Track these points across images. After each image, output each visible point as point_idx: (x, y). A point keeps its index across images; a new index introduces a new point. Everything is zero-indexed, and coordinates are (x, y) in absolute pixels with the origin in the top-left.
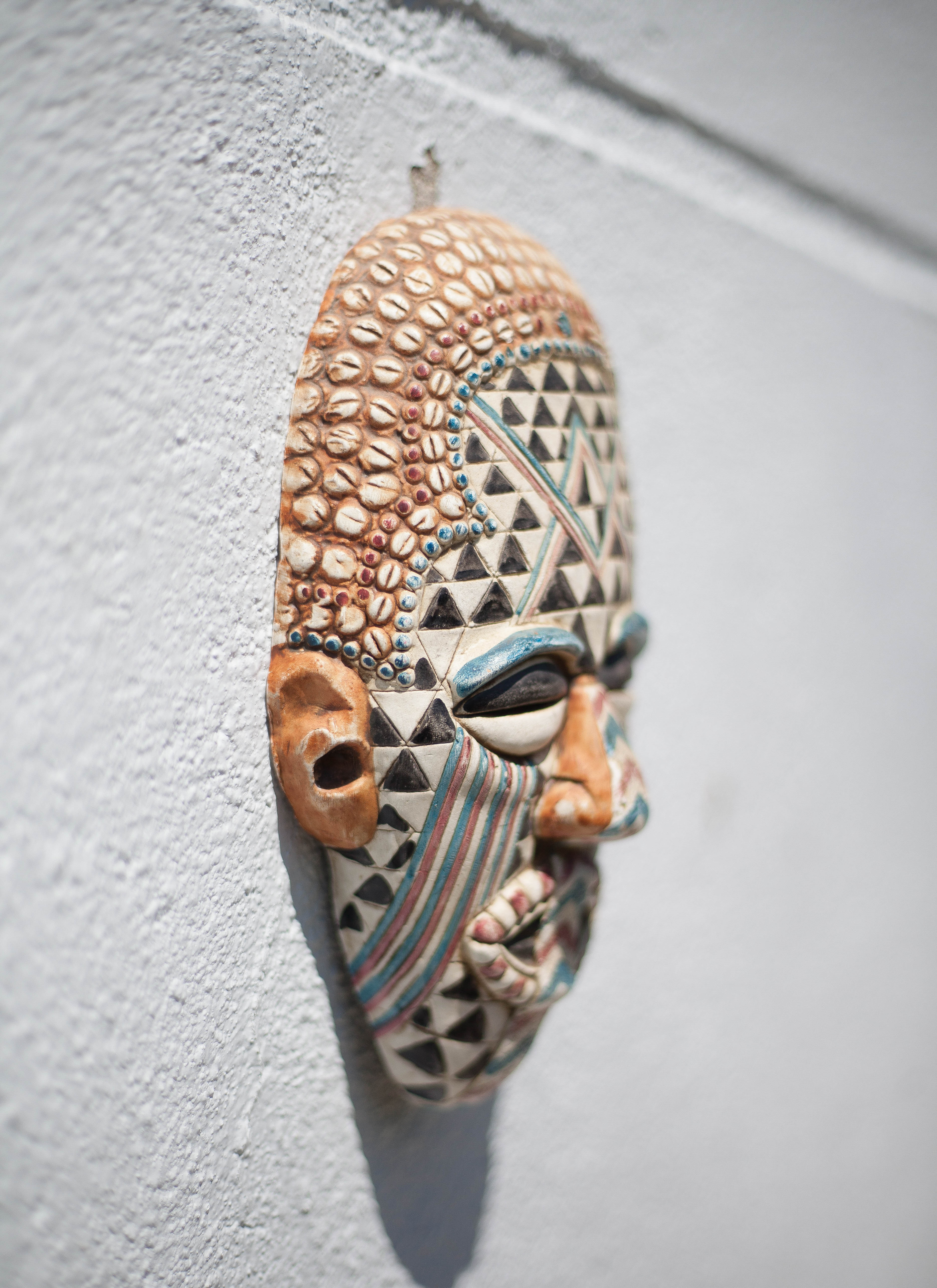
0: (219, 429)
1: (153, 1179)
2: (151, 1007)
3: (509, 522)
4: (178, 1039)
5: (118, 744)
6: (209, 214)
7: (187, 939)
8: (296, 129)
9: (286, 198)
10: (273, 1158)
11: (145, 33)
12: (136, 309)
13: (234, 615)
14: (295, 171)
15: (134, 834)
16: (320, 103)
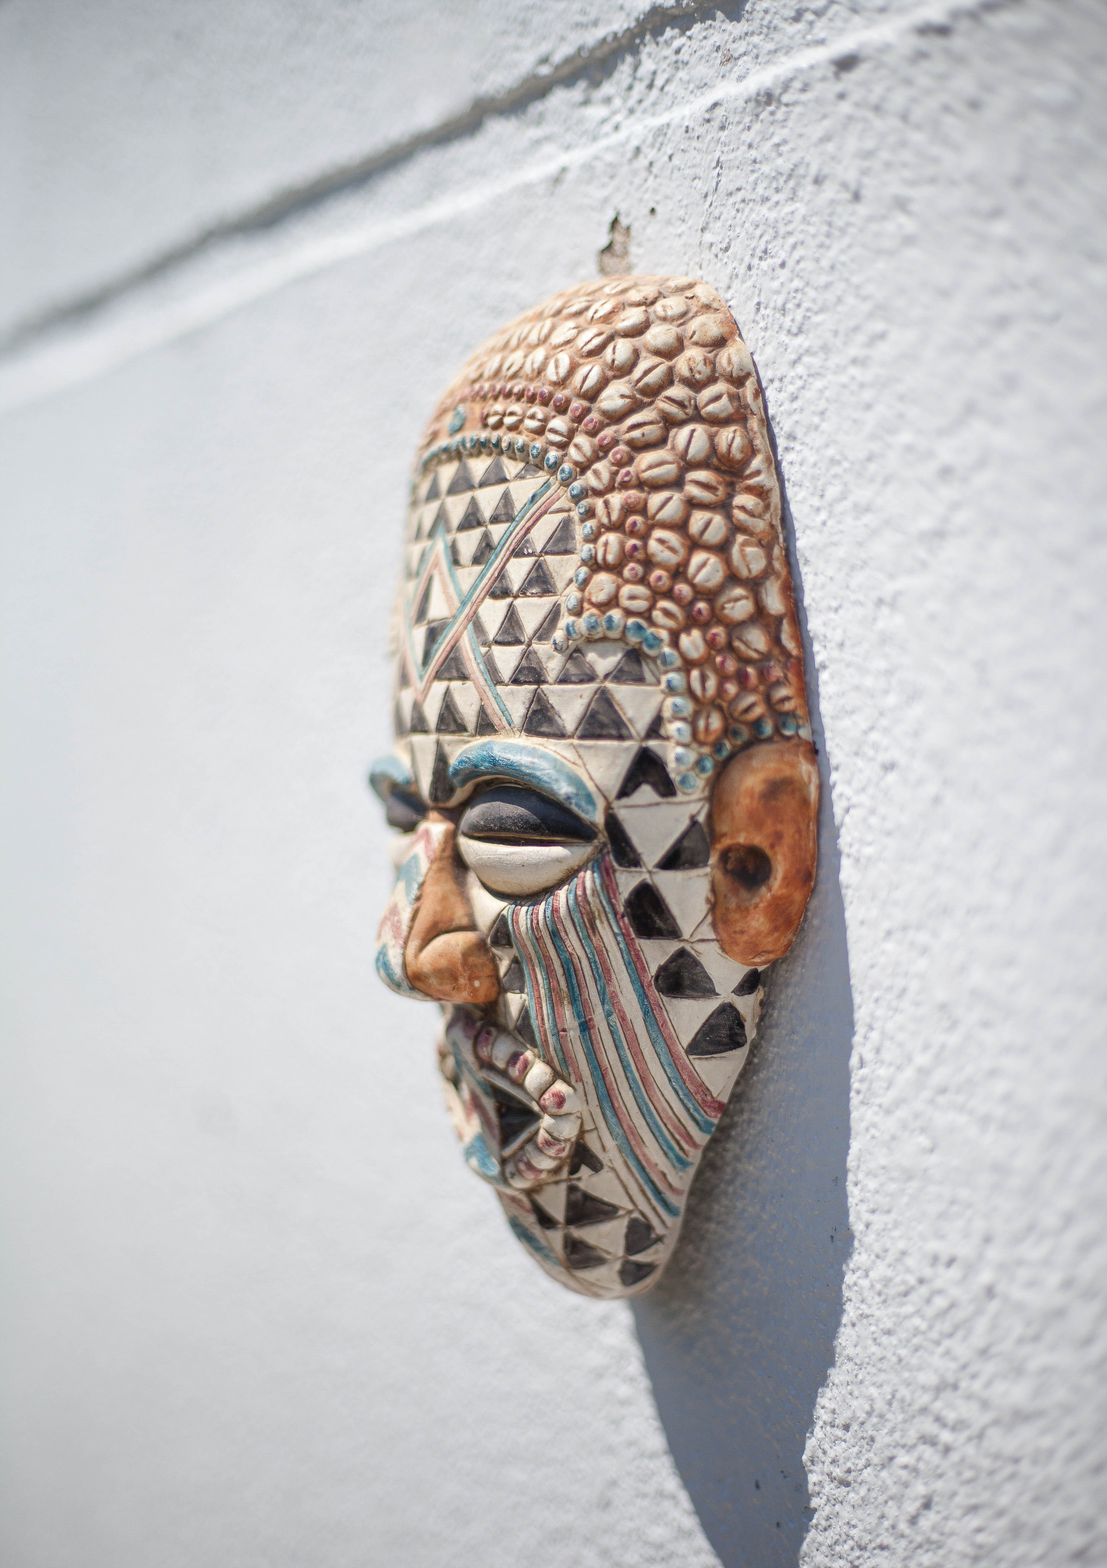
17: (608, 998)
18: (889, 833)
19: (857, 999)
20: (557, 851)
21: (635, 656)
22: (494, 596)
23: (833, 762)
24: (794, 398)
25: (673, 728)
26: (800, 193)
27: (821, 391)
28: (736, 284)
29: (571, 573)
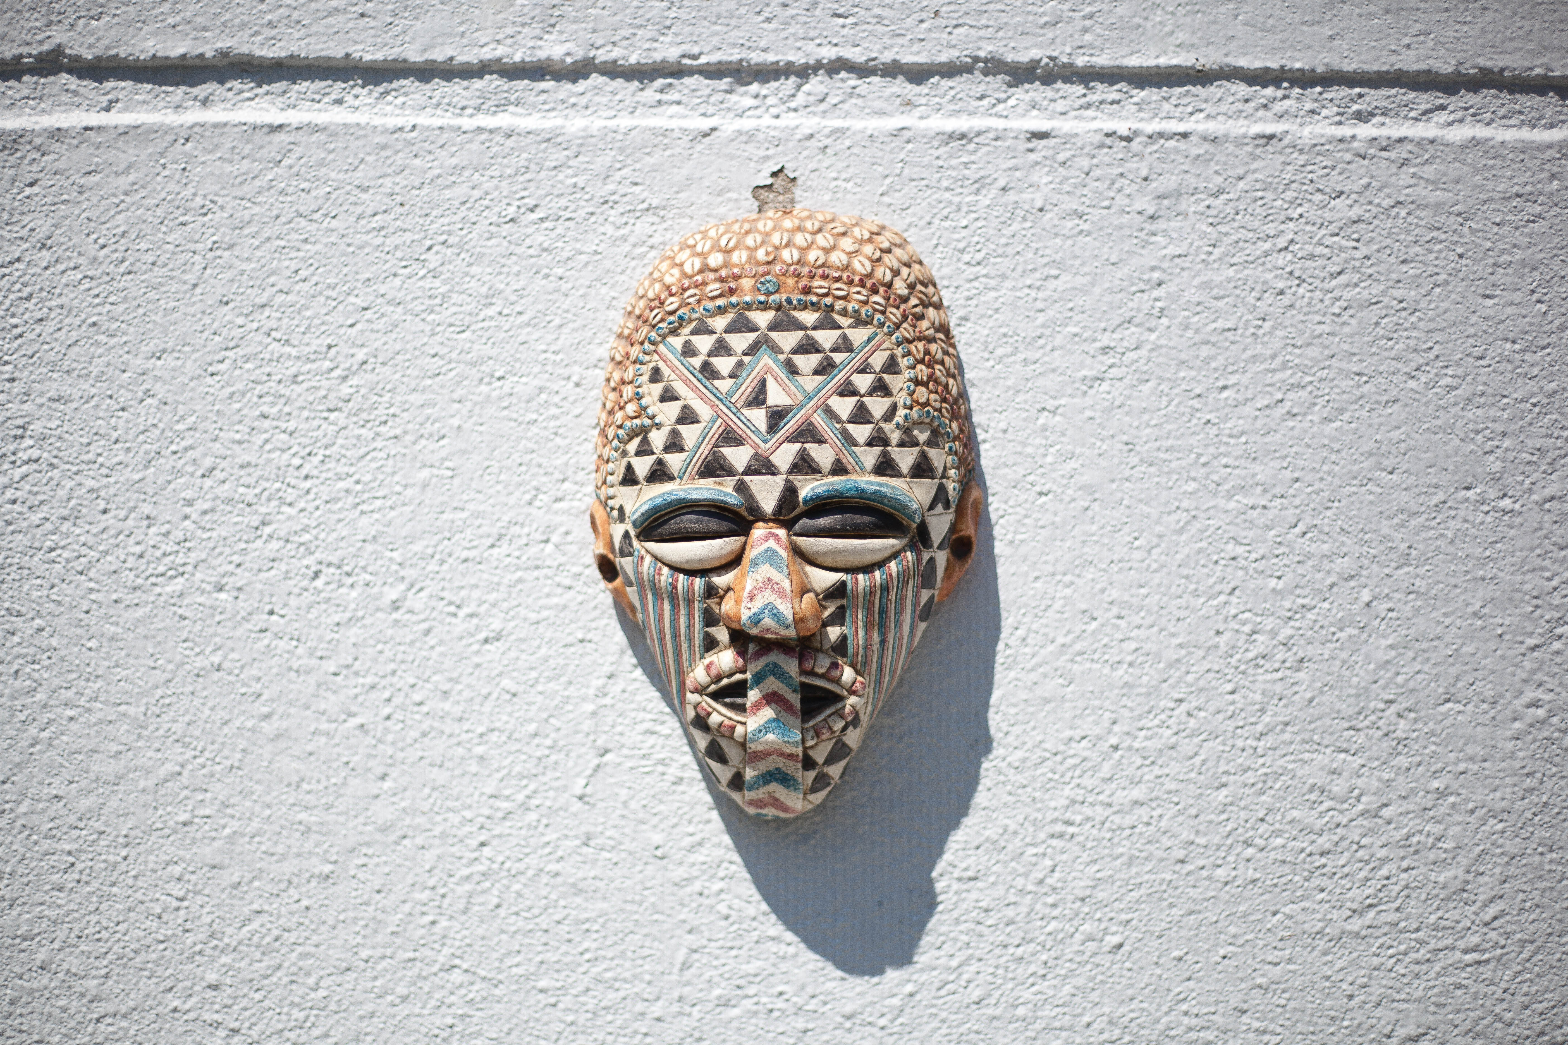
0: (536, 369)
1: (489, 791)
2: (484, 691)
3: (673, 420)
4: (511, 714)
5: (446, 542)
6: (519, 250)
7: (517, 659)
8: (611, 187)
9: (602, 229)
10: (618, 812)
11: (453, 161)
12: (454, 309)
13: (558, 475)
14: (613, 212)
15: (463, 593)
16: (638, 166)
17: (898, 624)
18: (1042, 527)
19: (1004, 614)
20: (892, 541)
21: (935, 432)
22: (841, 394)
23: (990, 491)
24: (969, 298)
25: (952, 472)
26: (984, 192)
27: (997, 298)
28: (912, 230)
29: (900, 385)
